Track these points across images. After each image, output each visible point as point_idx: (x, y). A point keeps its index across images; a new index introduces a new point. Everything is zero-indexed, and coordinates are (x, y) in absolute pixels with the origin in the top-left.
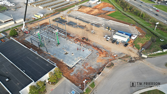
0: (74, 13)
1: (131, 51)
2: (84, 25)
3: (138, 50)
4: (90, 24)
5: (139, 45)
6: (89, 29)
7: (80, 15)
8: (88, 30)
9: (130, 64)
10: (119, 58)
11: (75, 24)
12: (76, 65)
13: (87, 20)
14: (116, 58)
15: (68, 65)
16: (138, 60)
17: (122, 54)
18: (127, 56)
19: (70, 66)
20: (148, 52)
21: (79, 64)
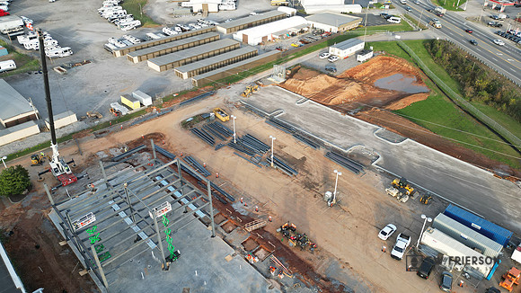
4: (322, 151)
8: (309, 186)
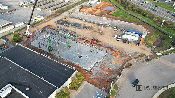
0: (76, 14)
1: (144, 49)
2: (90, 26)
3: (151, 48)
4: (96, 24)
5: (150, 43)
6: (96, 29)
7: (83, 16)
8: (95, 31)
9: (147, 63)
10: (135, 58)
11: (81, 25)
12: (94, 68)
13: (91, 20)
14: (132, 58)
15: (85, 68)
16: (154, 58)
17: (136, 53)
18: (142, 55)
19: (87, 69)
20: (161, 50)
21: (97, 67)
